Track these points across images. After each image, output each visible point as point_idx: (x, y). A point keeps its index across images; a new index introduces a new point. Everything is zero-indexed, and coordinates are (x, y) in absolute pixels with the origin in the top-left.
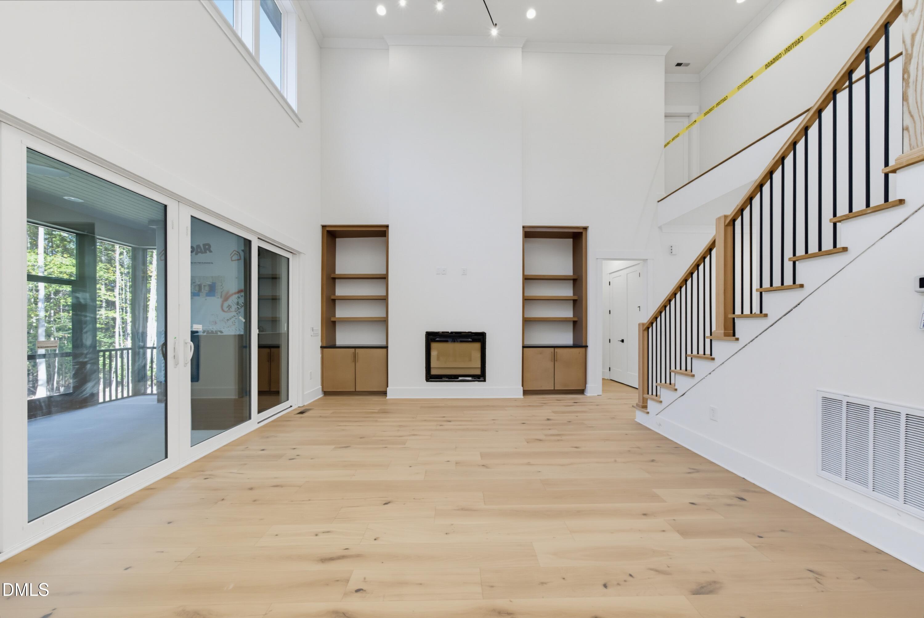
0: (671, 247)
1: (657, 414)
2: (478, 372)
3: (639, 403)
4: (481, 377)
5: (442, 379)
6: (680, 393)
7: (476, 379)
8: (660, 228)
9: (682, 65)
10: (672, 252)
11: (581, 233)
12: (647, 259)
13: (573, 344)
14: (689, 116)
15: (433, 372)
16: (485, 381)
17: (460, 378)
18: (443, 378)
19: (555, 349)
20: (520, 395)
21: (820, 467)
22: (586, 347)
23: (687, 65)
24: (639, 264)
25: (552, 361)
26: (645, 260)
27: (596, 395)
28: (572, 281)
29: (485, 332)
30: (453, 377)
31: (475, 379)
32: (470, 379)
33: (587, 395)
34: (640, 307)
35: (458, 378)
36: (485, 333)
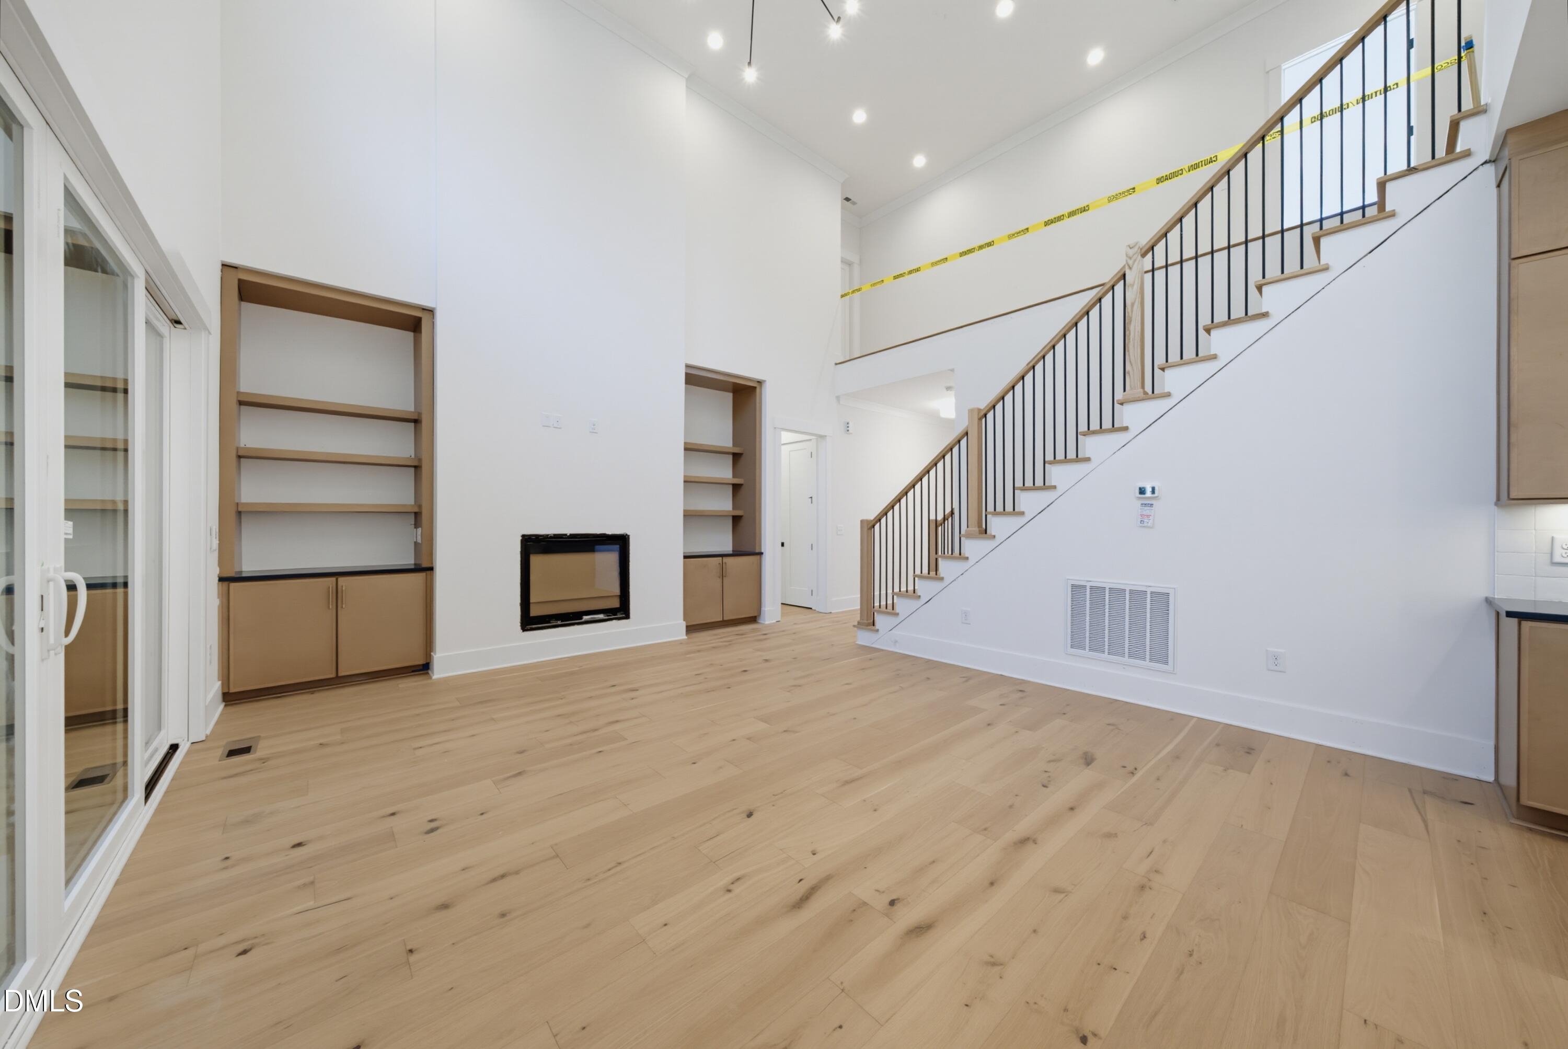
0: (848, 424)
1: (891, 630)
2: (616, 604)
3: (861, 621)
4: (621, 610)
5: (549, 622)
6: (923, 600)
7: (611, 616)
8: (838, 398)
9: (850, 201)
10: (848, 431)
11: (755, 388)
12: (826, 436)
13: (733, 551)
14: (850, 265)
15: (534, 612)
16: (627, 617)
17: (586, 618)
18: (551, 622)
19: (724, 558)
20: (682, 635)
21: (1069, 645)
22: (761, 554)
23: (854, 203)
24: (810, 440)
25: (720, 577)
26: (822, 437)
27: (774, 621)
28: (731, 457)
29: (628, 534)
30: (571, 616)
31: (608, 616)
32: (601, 616)
33: (763, 624)
34: (811, 498)
35: (581, 619)
36: (629, 536)
